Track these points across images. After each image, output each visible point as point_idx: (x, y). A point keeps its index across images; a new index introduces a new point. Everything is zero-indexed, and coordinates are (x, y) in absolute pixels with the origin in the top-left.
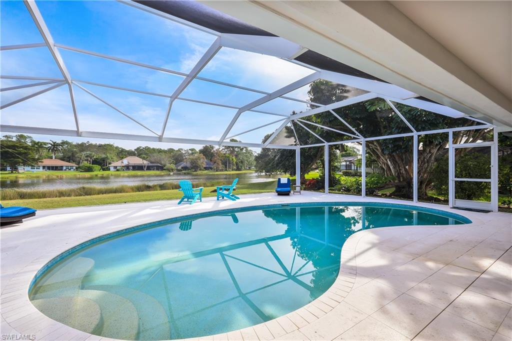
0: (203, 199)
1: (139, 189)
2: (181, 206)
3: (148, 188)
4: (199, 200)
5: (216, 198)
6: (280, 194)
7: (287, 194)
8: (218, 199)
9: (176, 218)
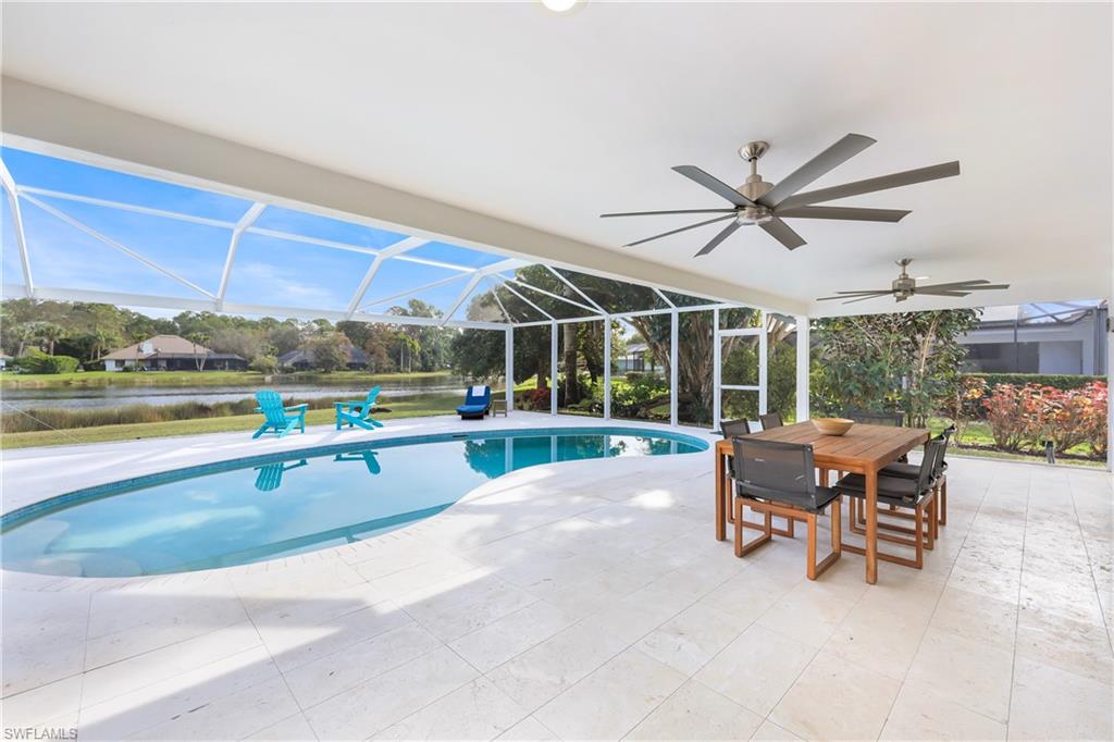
0: (306, 429)
1: (179, 413)
2: (256, 442)
3: (203, 411)
4: (300, 431)
5: (335, 426)
6: (467, 416)
7: (478, 416)
8: (339, 428)
9: (239, 460)
